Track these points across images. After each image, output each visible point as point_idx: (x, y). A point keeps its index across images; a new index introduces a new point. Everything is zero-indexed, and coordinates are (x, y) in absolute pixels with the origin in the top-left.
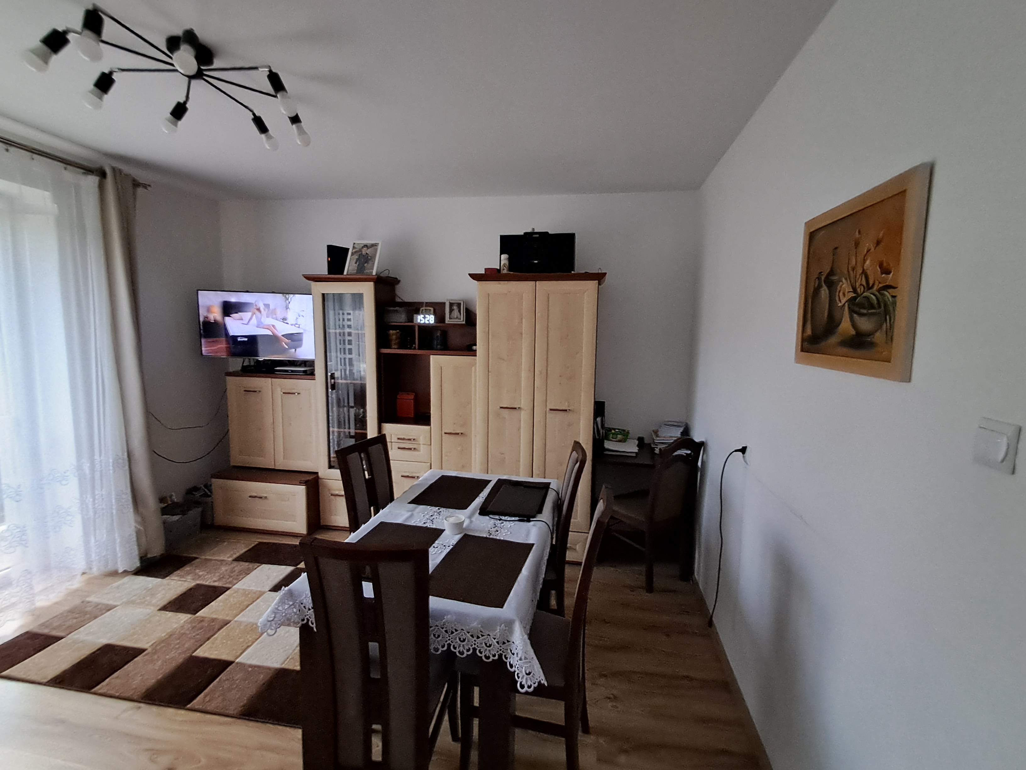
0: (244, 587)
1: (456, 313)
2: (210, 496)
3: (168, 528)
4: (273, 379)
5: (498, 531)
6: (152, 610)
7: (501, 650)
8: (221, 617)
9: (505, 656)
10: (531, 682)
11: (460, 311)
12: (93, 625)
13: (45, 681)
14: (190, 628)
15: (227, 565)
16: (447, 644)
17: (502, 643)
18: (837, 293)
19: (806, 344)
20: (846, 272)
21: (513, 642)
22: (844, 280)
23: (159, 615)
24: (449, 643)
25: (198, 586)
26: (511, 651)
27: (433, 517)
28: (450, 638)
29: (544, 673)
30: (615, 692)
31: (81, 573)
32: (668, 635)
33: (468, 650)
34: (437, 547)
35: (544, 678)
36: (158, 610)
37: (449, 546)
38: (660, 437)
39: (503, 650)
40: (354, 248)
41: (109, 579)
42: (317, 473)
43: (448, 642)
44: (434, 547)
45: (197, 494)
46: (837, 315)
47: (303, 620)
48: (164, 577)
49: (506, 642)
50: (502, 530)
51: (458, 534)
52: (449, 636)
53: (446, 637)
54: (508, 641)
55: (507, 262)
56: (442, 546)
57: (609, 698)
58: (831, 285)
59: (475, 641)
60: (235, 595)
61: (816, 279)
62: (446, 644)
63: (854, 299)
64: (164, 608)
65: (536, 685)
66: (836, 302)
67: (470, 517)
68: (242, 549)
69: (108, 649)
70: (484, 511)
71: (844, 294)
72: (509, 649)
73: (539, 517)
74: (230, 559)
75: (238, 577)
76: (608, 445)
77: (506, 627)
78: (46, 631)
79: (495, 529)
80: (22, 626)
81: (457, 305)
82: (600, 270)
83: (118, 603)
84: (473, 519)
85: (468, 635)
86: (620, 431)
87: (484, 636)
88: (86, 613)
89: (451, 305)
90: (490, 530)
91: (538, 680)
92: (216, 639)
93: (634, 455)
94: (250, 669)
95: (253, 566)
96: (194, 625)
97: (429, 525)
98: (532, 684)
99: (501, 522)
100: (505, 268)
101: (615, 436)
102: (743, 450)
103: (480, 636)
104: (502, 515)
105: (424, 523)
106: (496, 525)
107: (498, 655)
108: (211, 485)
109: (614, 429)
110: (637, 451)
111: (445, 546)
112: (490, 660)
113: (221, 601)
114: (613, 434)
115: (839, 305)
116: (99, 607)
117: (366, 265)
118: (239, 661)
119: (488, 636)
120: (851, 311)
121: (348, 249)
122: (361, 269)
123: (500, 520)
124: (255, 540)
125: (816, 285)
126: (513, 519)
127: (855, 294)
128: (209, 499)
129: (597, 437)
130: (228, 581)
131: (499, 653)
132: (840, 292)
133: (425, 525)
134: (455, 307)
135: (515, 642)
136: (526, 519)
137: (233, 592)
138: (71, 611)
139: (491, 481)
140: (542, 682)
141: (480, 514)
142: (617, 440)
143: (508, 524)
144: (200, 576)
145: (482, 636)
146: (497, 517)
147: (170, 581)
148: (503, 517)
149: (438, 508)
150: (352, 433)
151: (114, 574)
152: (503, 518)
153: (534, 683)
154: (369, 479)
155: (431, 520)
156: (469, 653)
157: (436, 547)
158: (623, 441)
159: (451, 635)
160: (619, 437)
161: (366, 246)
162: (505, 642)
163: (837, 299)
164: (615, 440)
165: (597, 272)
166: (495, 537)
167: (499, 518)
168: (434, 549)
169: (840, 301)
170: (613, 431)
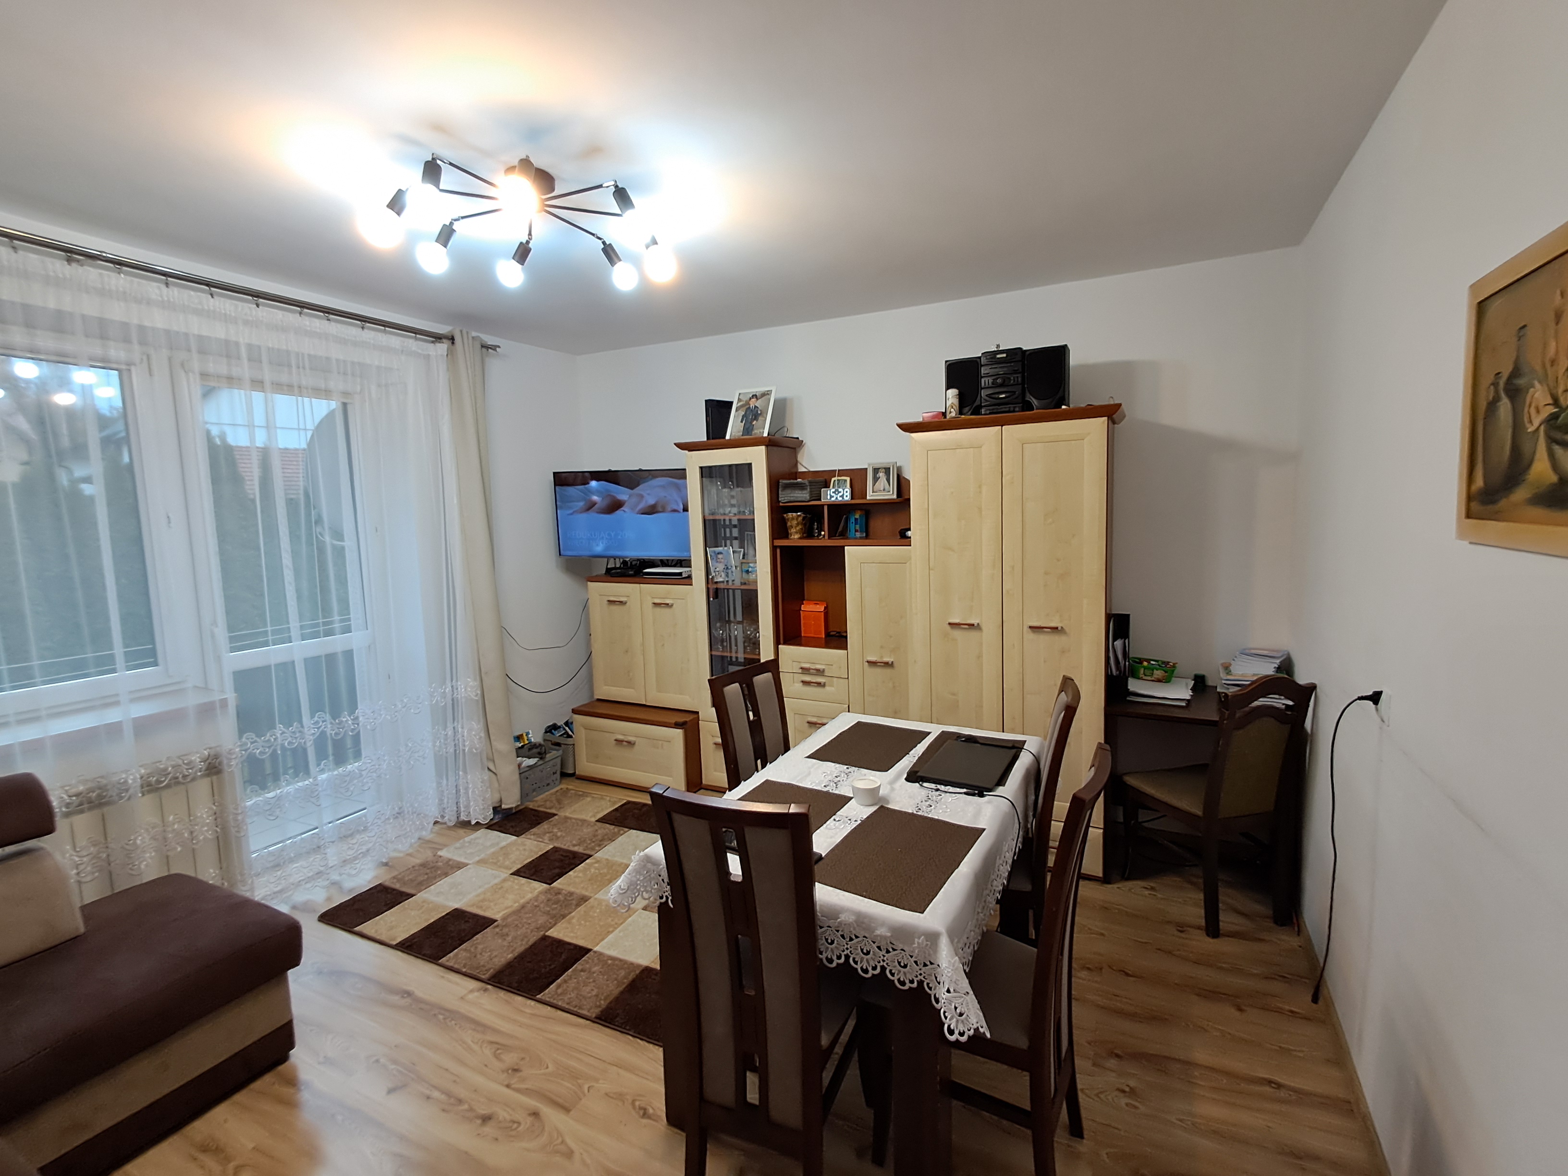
0: (606, 857)
1: (882, 482)
2: (571, 737)
3: (524, 774)
4: (641, 585)
5: (931, 806)
6: (506, 874)
7: (921, 974)
8: (579, 891)
9: (928, 984)
10: (964, 1027)
11: (888, 480)
12: (443, 884)
13: (394, 943)
14: (545, 901)
15: (589, 827)
16: (845, 955)
17: (922, 965)
18: (1526, 410)
19: (1474, 505)
20: (1538, 368)
21: (938, 965)
22: (1537, 384)
23: (512, 879)
24: (847, 954)
25: (555, 850)
26: (936, 978)
27: (838, 779)
28: (849, 947)
29: (985, 1017)
30: (1132, 1083)
31: (433, 822)
32: (1240, 1010)
33: (874, 968)
34: (839, 821)
35: (985, 1025)
36: (511, 874)
37: (856, 821)
38: (1235, 676)
39: (923, 975)
40: (739, 400)
41: (461, 831)
42: (697, 713)
43: (845, 953)
44: (835, 820)
45: (557, 734)
46: (1526, 448)
47: (661, 898)
48: (518, 834)
49: (928, 963)
50: (938, 805)
51: (872, 805)
52: (847, 944)
53: (842, 944)
54: (931, 963)
55: (956, 401)
56: (847, 820)
57: (1124, 1091)
58: (1515, 392)
59: (884, 956)
60: (597, 865)
61: (1489, 387)
62: (843, 954)
63: (1554, 417)
64: (517, 873)
65: (972, 1032)
66: (1524, 425)
67: (892, 782)
68: (607, 808)
69: (457, 914)
70: (913, 777)
71: (1538, 411)
72: (933, 975)
73: (1000, 790)
74: (593, 820)
75: (602, 843)
76: (1134, 685)
77: (927, 941)
78: (397, 886)
79: (928, 803)
80: (376, 877)
81: (884, 470)
82: (1111, 399)
83: (470, 862)
84: (897, 785)
85: (875, 946)
86: (1160, 663)
87: (896, 950)
88: (438, 868)
89: (876, 471)
90: (920, 803)
91: (975, 1026)
92: (573, 917)
93: (1184, 704)
94: (610, 962)
95: (619, 831)
96: (549, 896)
97: (832, 789)
98: (966, 1030)
99: (938, 793)
100: (952, 410)
101: (1148, 672)
102: (1375, 698)
103: (891, 950)
104: (941, 784)
105: (825, 786)
106: (930, 797)
107: (917, 981)
108: (572, 723)
109: (1148, 661)
110: (1188, 698)
111: (850, 820)
112: (906, 987)
113: (580, 871)
114: (1145, 668)
115: (1529, 430)
116: (451, 863)
117: (754, 423)
118: (598, 950)
119: (902, 952)
120: (1551, 440)
121: (731, 403)
122: (748, 430)
123: (937, 790)
124: (623, 797)
125: (1491, 398)
126: (958, 790)
127: (1555, 408)
128: (570, 741)
129: (1115, 672)
130: (589, 846)
131: (918, 979)
132: (1530, 406)
133: (825, 789)
134: (881, 475)
135: (940, 965)
136: (976, 792)
137: (594, 861)
138: (423, 865)
139: (929, 733)
140: (981, 1030)
141: (907, 779)
142: (1153, 679)
143: (949, 798)
144: (558, 838)
145: (894, 950)
146: (933, 786)
147: (525, 839)
148: (943, 786)
149: (847, 766)
150: (741, 658)
151: (465, 825)
152: (942, 788)
153: (969, 1030)
154: (754, 721)
155: (835, 783)
156: (876, 972)
157: (837, 820)
158: (1165, 680)
159: (850, 943)
160: (1158, 673)
161: (755, 396)
162: (930, 964)
163: (1526, 420)
164: (1149, 678)
165: (1107, 403)
166: (926, 815)
167: (935, 788)
168: (834, 822)
169: (1531, 422)
170: (1145, 664)
